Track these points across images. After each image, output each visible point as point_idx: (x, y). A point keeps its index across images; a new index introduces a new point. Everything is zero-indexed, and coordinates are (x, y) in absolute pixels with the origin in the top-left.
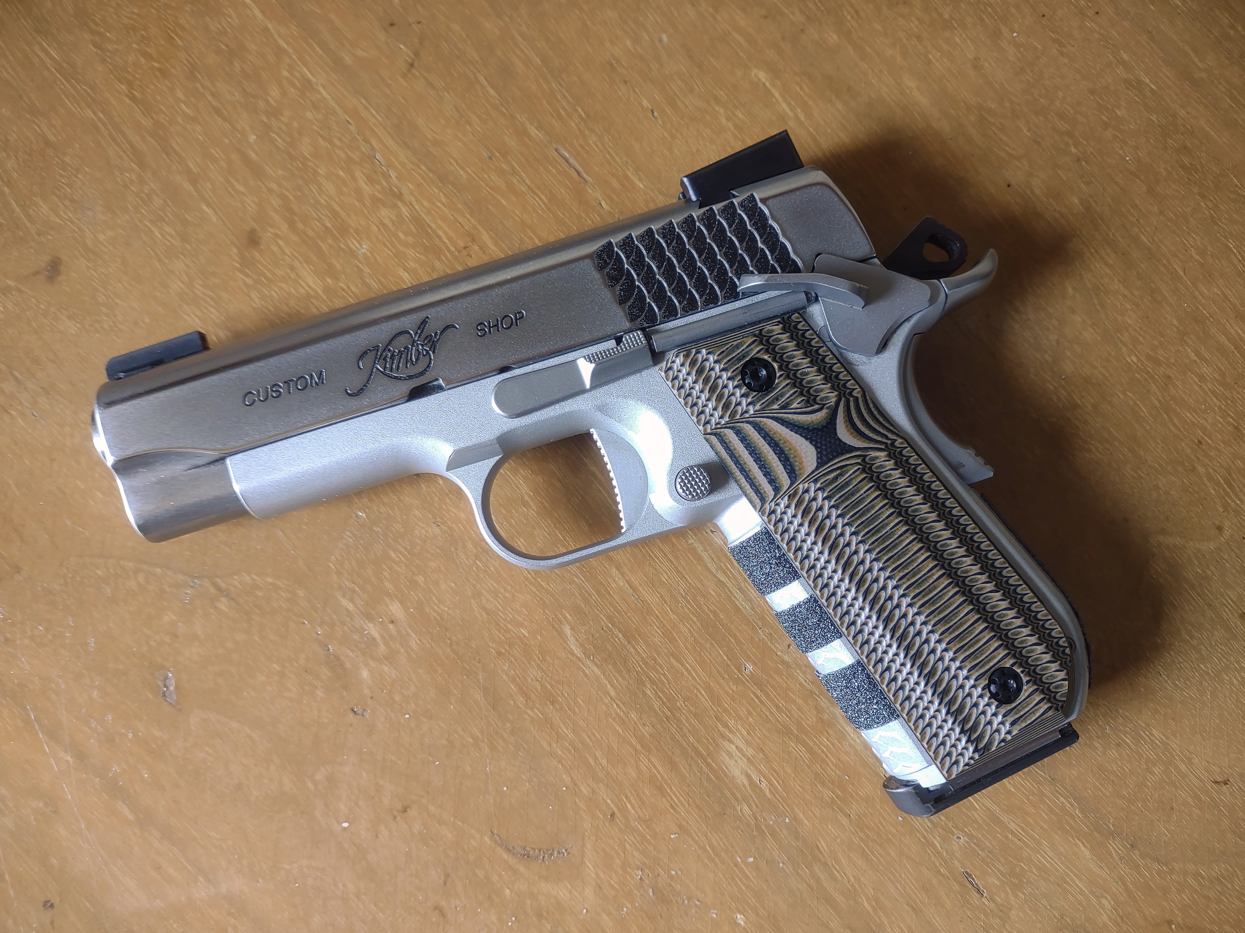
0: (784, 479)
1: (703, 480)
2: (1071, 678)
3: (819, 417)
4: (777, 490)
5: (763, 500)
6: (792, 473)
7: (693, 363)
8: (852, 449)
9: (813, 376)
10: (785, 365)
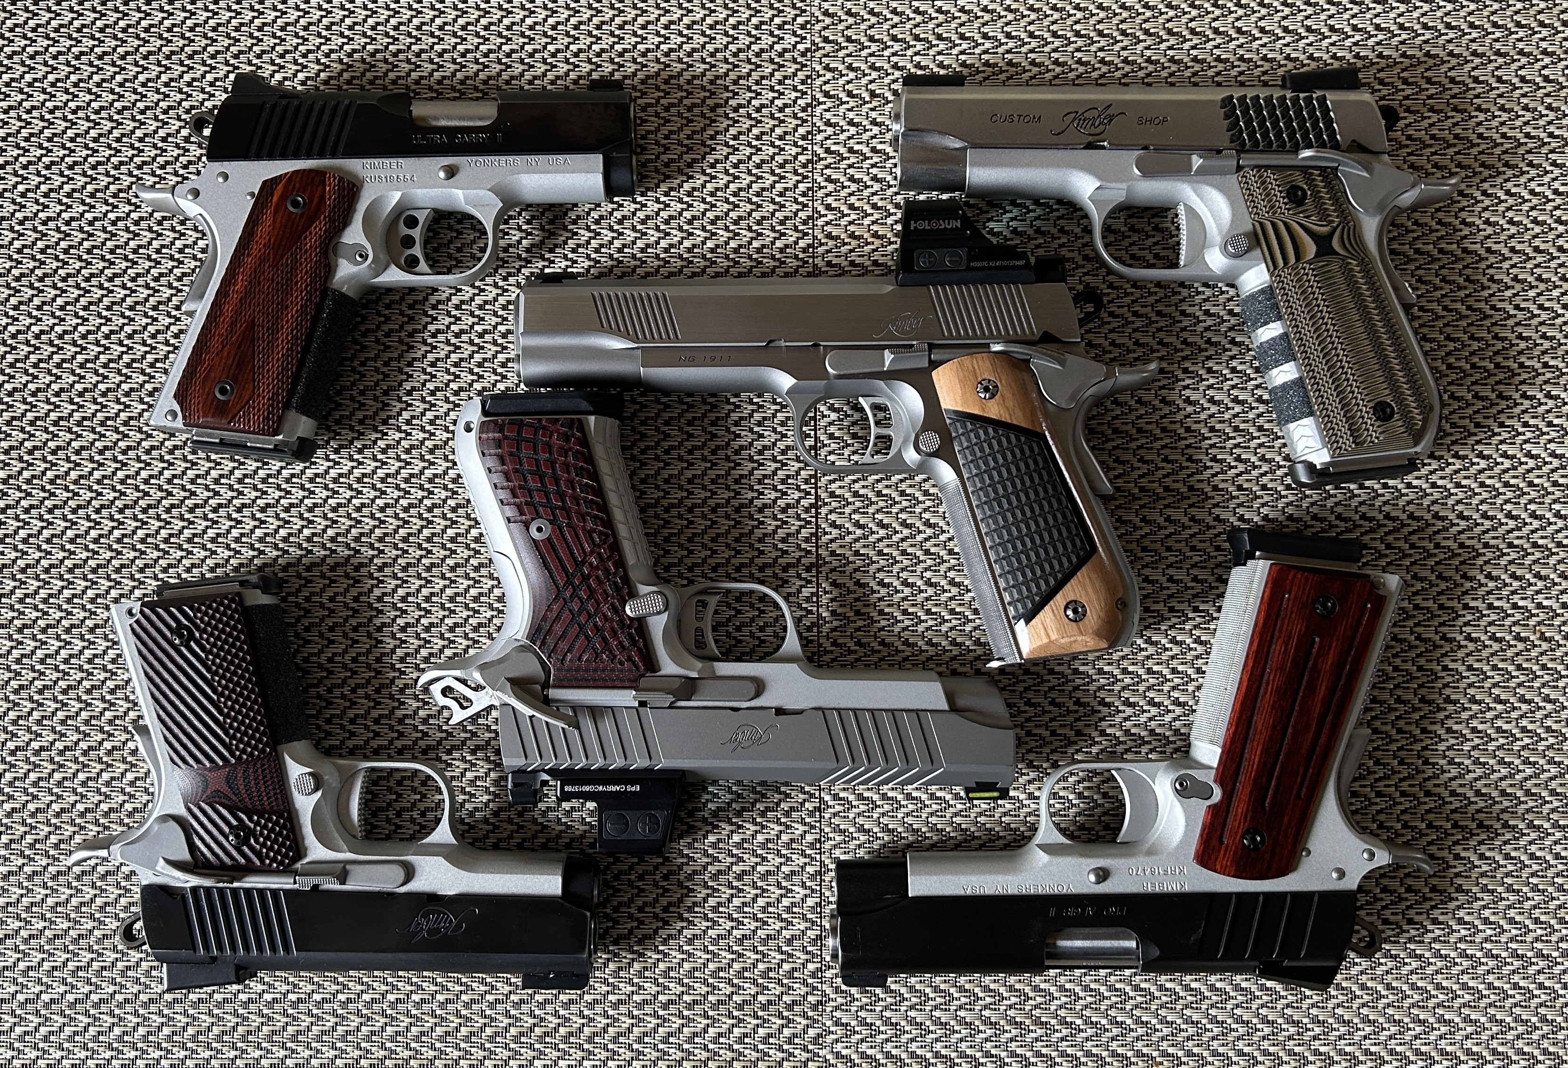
0: (1292, 260)
1: (1244, 243)
2: (1425, 421)
3: (1325, 230)
4: (1286, 263)
5: (1275, 268)
6: (1298, 258)
7: (1260, 177)
8: (1338, 254)
9: (1329, 205)
10: (1316, 194)
